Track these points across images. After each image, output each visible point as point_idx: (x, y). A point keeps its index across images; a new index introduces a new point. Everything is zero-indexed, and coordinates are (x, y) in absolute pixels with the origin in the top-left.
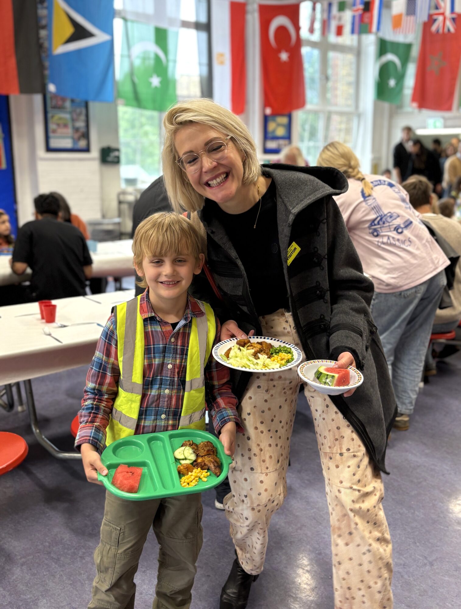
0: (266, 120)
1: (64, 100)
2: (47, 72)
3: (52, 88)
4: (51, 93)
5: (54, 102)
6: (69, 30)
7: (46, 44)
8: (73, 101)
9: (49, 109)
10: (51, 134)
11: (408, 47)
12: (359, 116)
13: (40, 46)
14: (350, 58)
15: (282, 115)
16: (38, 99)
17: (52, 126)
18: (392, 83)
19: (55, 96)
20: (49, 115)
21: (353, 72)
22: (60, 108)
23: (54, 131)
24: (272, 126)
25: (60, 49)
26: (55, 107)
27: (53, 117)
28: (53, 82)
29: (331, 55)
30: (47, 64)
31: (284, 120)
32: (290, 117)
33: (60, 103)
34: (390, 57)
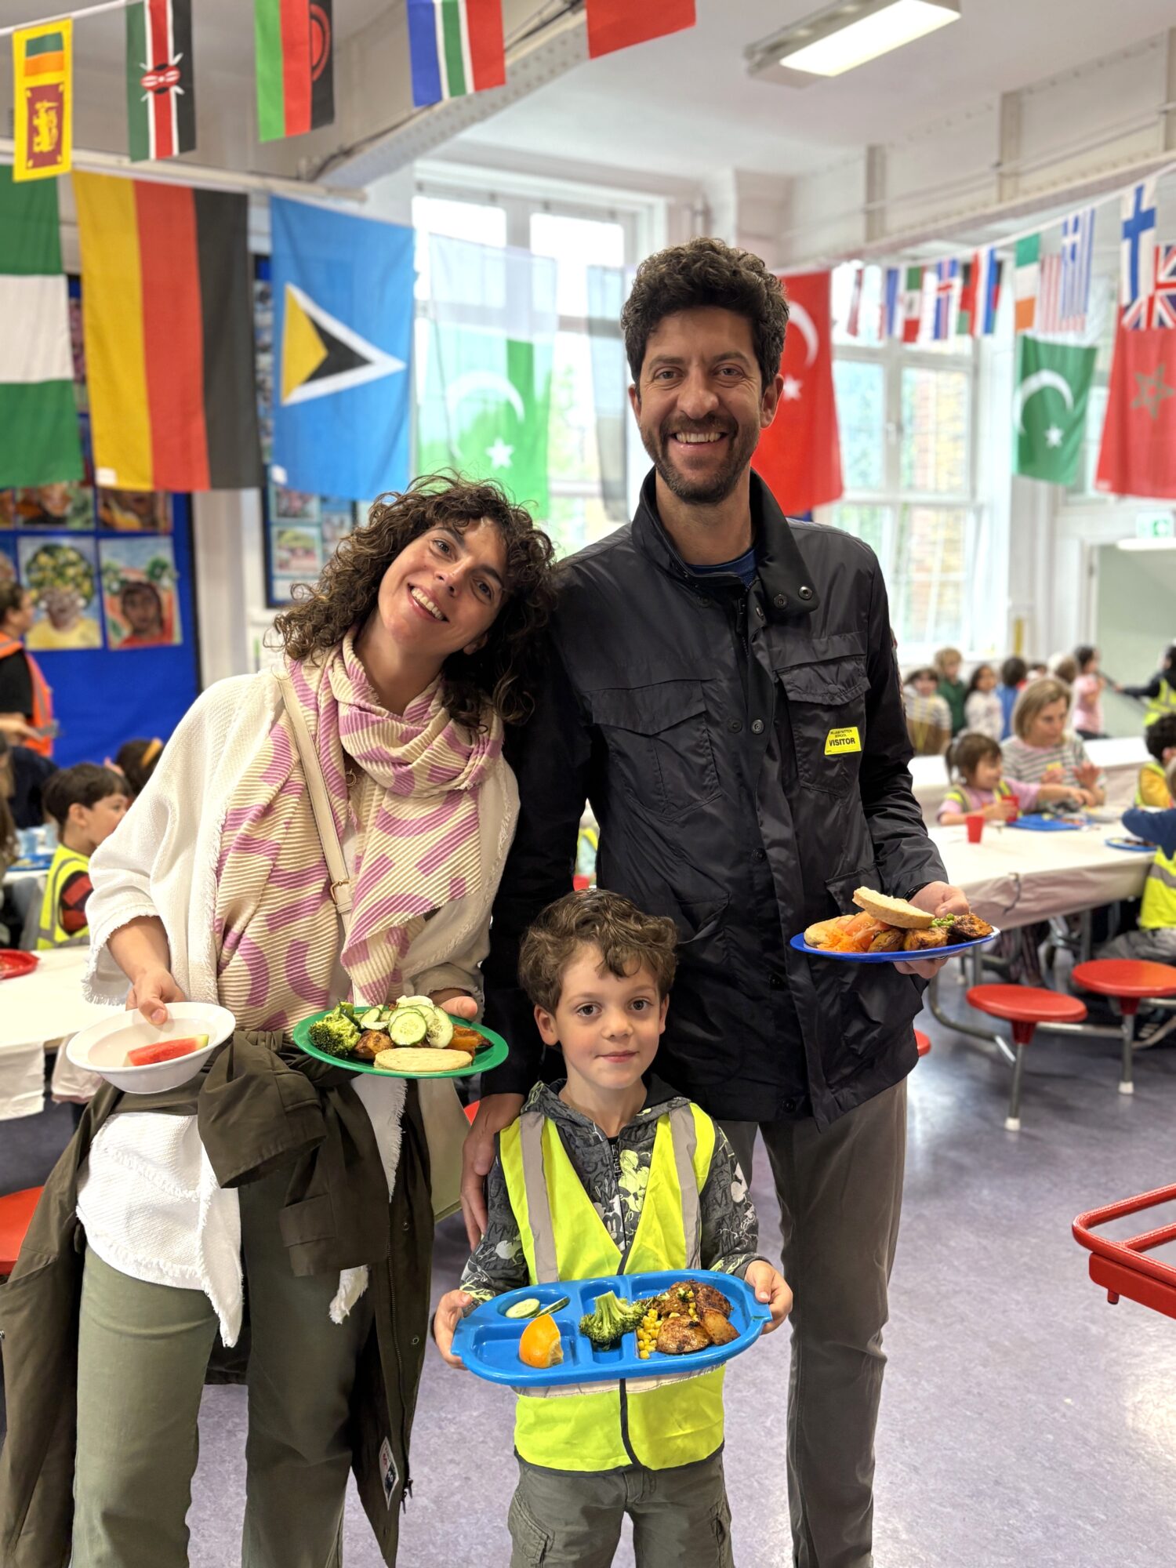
1: (305, 499)
2: (267, 441)
3: (278, 475)
4: (276, 484)
5: (284, 504)
6: (317, 354)
7: (270, 383)
8: (324, 500)
9: (273, 518)
10: (277, 571)
11: (1089, 354)
12: (979, 511)
13: (256, 387)
14: (957, 382)
16: (250, 498)
17: (279, 554)
18: (1054, 436)
19: (285, 491)
20: (274, 531)
21: (964, 412)
22: (296, 515)
23: (284, 565)
25: (298, 394)
26: (284, 514)
27: (281, 534)
28: (282, 464)
29: (913, 376)
30: (270, 423)
33: (297, 504)
34: (1047, 378)
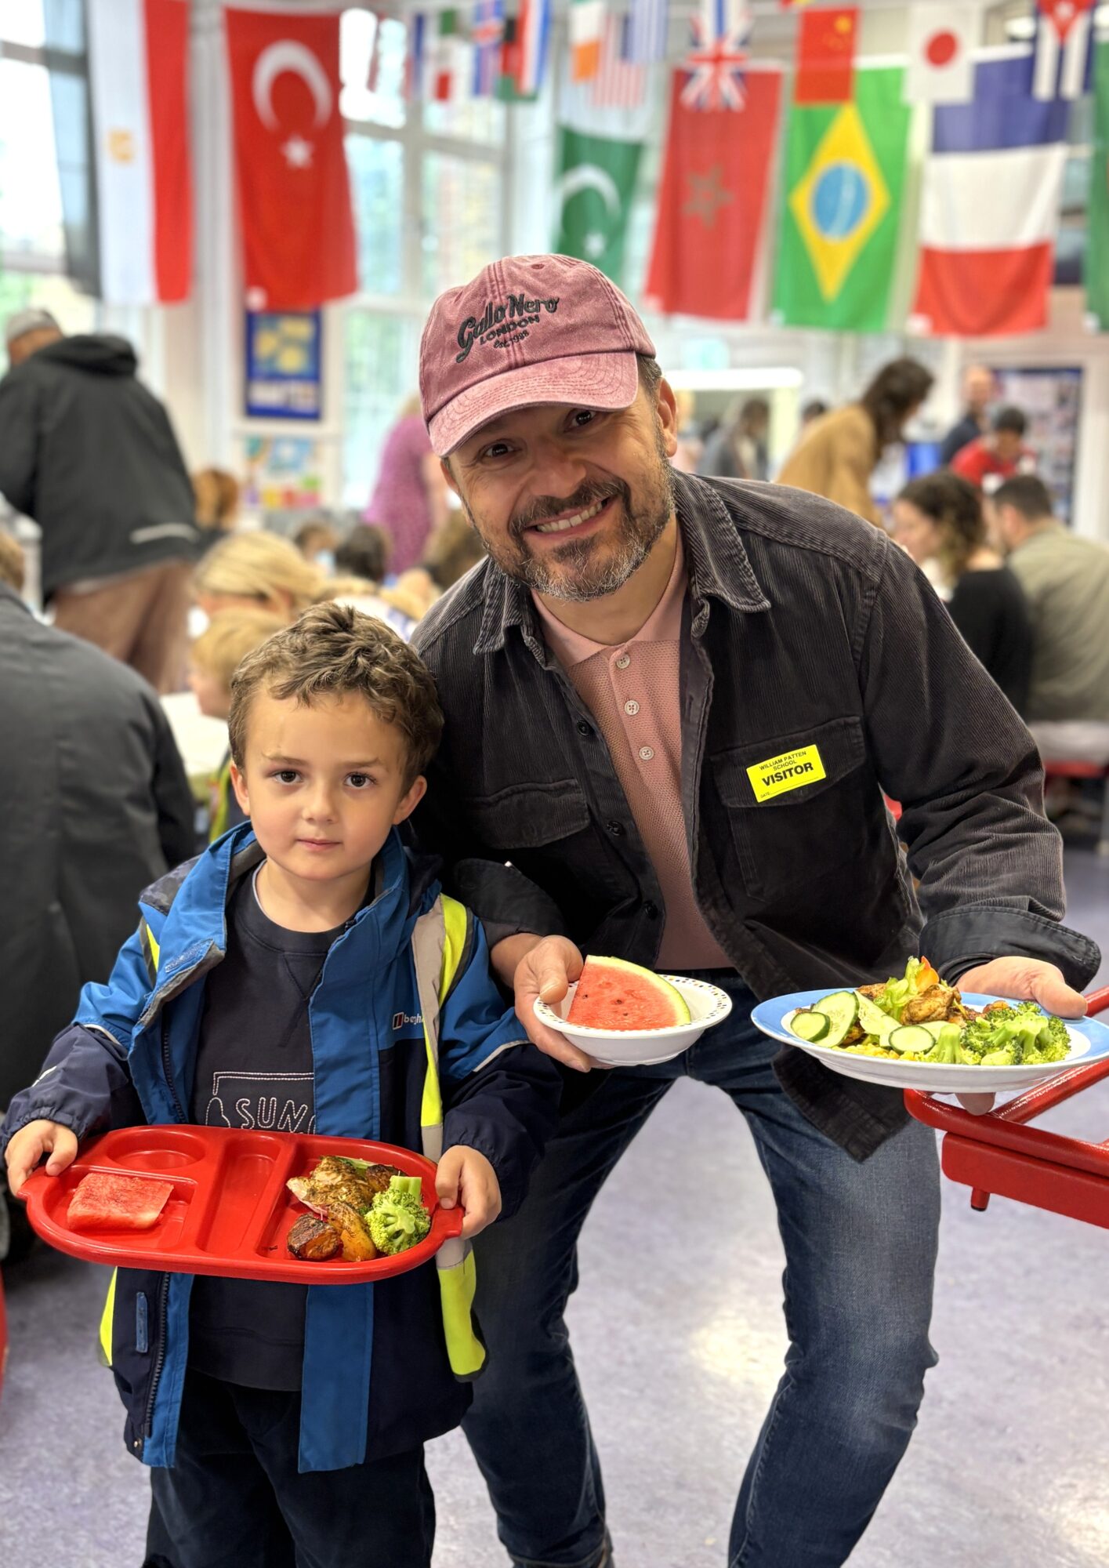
0: (250, 324)
11: (635, 151)
14: (486, 175)
15: (295, 313)
18: (595, 242)
21: (493, 215)
24: (266, 344)
29: (435, 165)
31: (300, 329)
32: (317, 320)
34: (589, 176)
